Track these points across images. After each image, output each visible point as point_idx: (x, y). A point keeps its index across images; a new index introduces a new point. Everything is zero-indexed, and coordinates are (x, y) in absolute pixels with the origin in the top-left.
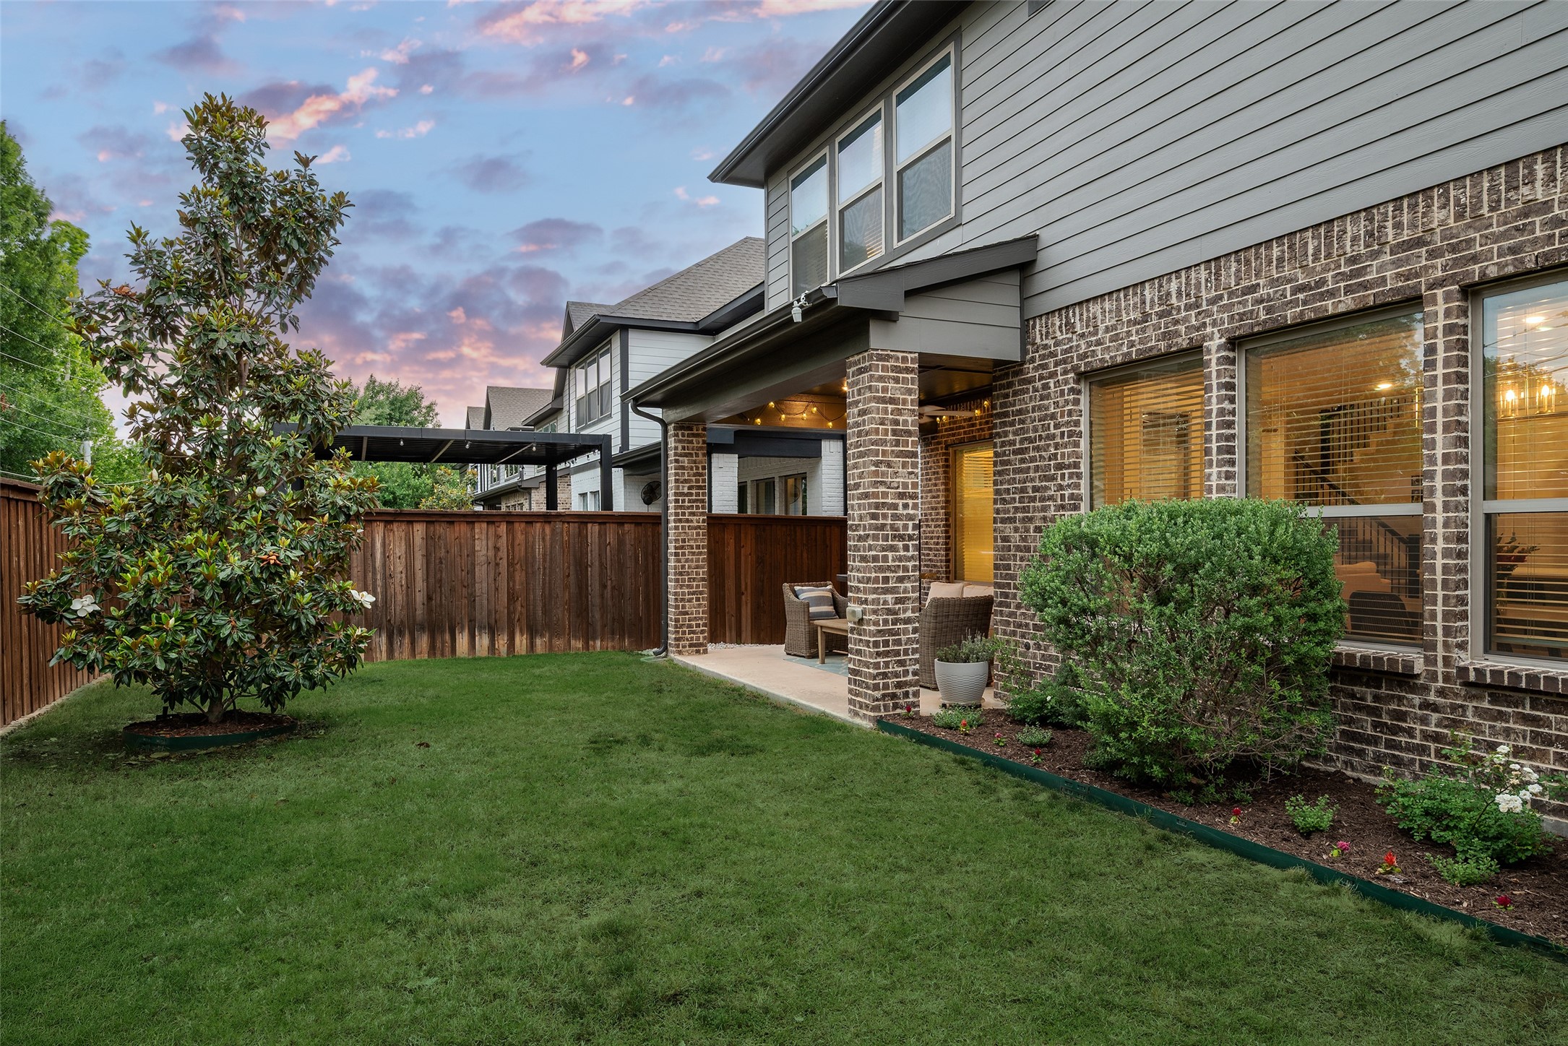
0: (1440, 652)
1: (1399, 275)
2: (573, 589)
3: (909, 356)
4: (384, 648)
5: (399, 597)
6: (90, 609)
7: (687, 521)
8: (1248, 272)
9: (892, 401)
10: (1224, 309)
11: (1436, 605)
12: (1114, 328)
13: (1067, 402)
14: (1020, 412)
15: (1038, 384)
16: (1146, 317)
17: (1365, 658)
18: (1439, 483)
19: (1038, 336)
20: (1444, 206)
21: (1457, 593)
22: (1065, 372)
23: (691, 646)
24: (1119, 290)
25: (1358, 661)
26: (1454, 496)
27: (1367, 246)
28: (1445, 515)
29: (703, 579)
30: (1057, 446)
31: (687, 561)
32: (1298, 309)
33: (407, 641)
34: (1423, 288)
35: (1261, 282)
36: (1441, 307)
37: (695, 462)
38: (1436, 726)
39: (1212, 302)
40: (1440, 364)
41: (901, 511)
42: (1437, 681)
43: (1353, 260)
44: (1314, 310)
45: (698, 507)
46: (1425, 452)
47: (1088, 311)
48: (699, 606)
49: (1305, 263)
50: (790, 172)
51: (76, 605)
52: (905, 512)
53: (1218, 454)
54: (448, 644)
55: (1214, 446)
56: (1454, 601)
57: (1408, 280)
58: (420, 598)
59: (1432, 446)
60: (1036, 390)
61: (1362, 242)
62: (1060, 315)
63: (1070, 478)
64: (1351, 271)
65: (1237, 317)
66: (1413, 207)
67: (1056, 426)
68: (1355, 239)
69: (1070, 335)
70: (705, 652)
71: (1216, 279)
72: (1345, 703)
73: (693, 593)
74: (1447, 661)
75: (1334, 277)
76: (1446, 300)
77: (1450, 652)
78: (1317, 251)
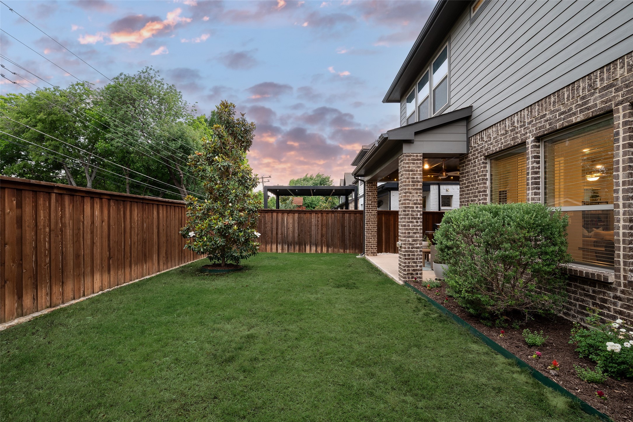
0: (622, 273)
1: (602, 102)
2: (340, 234)
3: (419, 155)
4: (286, 249)
5: (291, 235)
6: (193, 235)
7: (371, 213)
8: (542, 110)
9: (412, 171)
10: (533, 125)
11: (620, 251)
12: (496, 137)
13: (481, 167)
14: (467, 172)
15: (473, 161)
16: (507, 132)
17: (587, 273)
18: (621, 195)
19: (473, 143)
20: (622, 67)
21: (629, 246)
22: (481, 156)
23: (371, 253)
24: (498, 123)
25: (584, 274)
26: (627, 201)
27: (589, 91)
28: (624, 209)
29: (376, 232)
30: (478, 184)
31: (370, 225)
32: (561, 122)
33: (293, 247)
34: (613, 106)
35: (547, 113)
36: (621, 114)
37: (373, 194)
38: (621, 307)
39: (529, 123)
40: (621, 140)
41: (415, 209)
42: (621, 286)
43: (583, 98)
44: (567, 122)
45: (374, 208)
46: (615, 181)
47: (488, 132)
48: (374, 240)
49: (563, 102)
50: (406, 96)
51: (190, 234)
52: (417, 210)
53: (531, 185)
54: (304, 249)
55: (530, 182)
56: (628, 249)
57: (606, 103)
58: (296, 235)
59: (617, 177)
60: (472, 164)
61: (587, 90)
62: (479, 135)
63: (482, 196)
64: (582, 103)
65: (538, 128)
66: (608, 70)
67: (478, 177)
68: (584, 89)
69: (482, 142)
70: (376, 255)
71: (531, 114)
72: (581, 292)
73: (373, 236)
74: (625, 277)
75: (575, 107)
76: (623, 111)
77: (626, 273)
78: (568, 96)
